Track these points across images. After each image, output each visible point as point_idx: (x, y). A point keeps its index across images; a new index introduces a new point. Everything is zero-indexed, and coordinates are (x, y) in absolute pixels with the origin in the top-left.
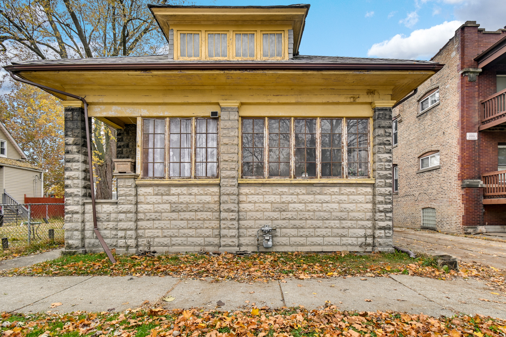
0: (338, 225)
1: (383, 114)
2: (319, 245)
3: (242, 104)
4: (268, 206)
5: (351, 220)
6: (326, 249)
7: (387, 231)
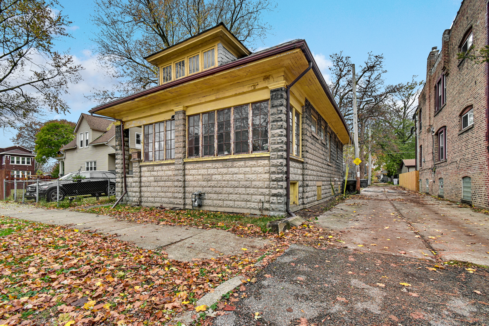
0: (244, 192)
1: (275, 94)
2: (231, 207)
3: (187, 107)
4: (200, 177)
5: (254, 188)
6: (235, 210)
7: (279, 198)
